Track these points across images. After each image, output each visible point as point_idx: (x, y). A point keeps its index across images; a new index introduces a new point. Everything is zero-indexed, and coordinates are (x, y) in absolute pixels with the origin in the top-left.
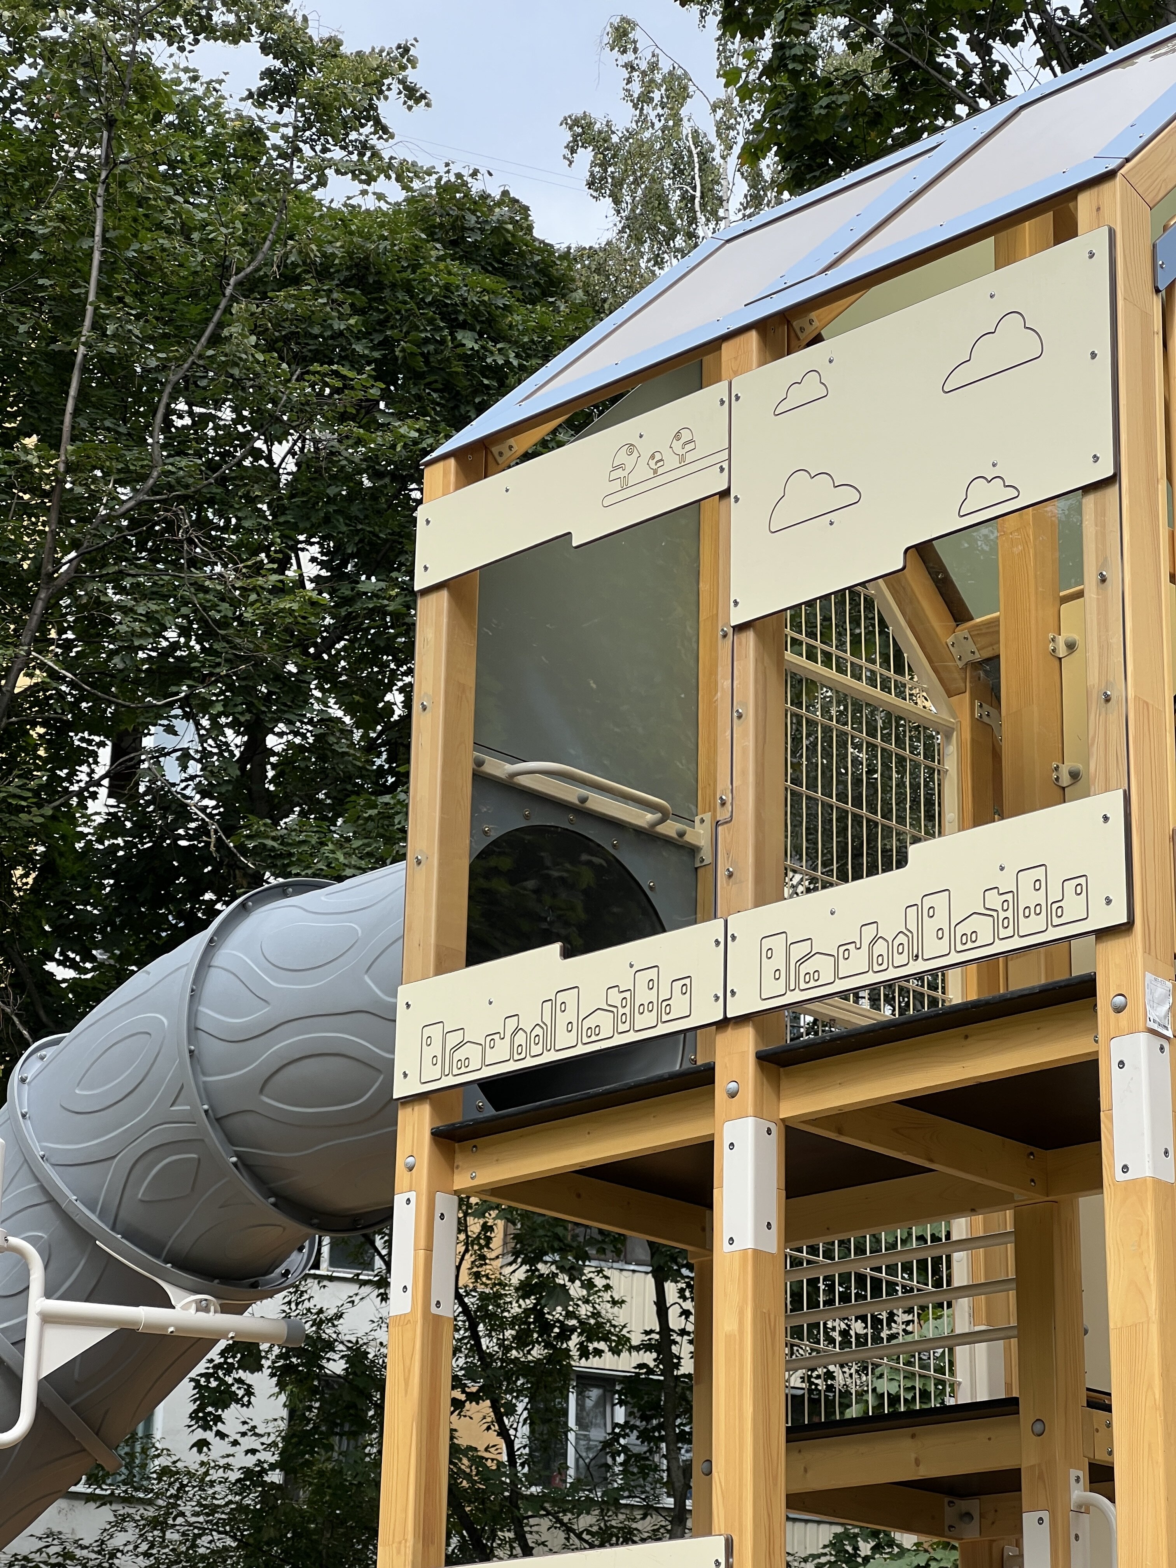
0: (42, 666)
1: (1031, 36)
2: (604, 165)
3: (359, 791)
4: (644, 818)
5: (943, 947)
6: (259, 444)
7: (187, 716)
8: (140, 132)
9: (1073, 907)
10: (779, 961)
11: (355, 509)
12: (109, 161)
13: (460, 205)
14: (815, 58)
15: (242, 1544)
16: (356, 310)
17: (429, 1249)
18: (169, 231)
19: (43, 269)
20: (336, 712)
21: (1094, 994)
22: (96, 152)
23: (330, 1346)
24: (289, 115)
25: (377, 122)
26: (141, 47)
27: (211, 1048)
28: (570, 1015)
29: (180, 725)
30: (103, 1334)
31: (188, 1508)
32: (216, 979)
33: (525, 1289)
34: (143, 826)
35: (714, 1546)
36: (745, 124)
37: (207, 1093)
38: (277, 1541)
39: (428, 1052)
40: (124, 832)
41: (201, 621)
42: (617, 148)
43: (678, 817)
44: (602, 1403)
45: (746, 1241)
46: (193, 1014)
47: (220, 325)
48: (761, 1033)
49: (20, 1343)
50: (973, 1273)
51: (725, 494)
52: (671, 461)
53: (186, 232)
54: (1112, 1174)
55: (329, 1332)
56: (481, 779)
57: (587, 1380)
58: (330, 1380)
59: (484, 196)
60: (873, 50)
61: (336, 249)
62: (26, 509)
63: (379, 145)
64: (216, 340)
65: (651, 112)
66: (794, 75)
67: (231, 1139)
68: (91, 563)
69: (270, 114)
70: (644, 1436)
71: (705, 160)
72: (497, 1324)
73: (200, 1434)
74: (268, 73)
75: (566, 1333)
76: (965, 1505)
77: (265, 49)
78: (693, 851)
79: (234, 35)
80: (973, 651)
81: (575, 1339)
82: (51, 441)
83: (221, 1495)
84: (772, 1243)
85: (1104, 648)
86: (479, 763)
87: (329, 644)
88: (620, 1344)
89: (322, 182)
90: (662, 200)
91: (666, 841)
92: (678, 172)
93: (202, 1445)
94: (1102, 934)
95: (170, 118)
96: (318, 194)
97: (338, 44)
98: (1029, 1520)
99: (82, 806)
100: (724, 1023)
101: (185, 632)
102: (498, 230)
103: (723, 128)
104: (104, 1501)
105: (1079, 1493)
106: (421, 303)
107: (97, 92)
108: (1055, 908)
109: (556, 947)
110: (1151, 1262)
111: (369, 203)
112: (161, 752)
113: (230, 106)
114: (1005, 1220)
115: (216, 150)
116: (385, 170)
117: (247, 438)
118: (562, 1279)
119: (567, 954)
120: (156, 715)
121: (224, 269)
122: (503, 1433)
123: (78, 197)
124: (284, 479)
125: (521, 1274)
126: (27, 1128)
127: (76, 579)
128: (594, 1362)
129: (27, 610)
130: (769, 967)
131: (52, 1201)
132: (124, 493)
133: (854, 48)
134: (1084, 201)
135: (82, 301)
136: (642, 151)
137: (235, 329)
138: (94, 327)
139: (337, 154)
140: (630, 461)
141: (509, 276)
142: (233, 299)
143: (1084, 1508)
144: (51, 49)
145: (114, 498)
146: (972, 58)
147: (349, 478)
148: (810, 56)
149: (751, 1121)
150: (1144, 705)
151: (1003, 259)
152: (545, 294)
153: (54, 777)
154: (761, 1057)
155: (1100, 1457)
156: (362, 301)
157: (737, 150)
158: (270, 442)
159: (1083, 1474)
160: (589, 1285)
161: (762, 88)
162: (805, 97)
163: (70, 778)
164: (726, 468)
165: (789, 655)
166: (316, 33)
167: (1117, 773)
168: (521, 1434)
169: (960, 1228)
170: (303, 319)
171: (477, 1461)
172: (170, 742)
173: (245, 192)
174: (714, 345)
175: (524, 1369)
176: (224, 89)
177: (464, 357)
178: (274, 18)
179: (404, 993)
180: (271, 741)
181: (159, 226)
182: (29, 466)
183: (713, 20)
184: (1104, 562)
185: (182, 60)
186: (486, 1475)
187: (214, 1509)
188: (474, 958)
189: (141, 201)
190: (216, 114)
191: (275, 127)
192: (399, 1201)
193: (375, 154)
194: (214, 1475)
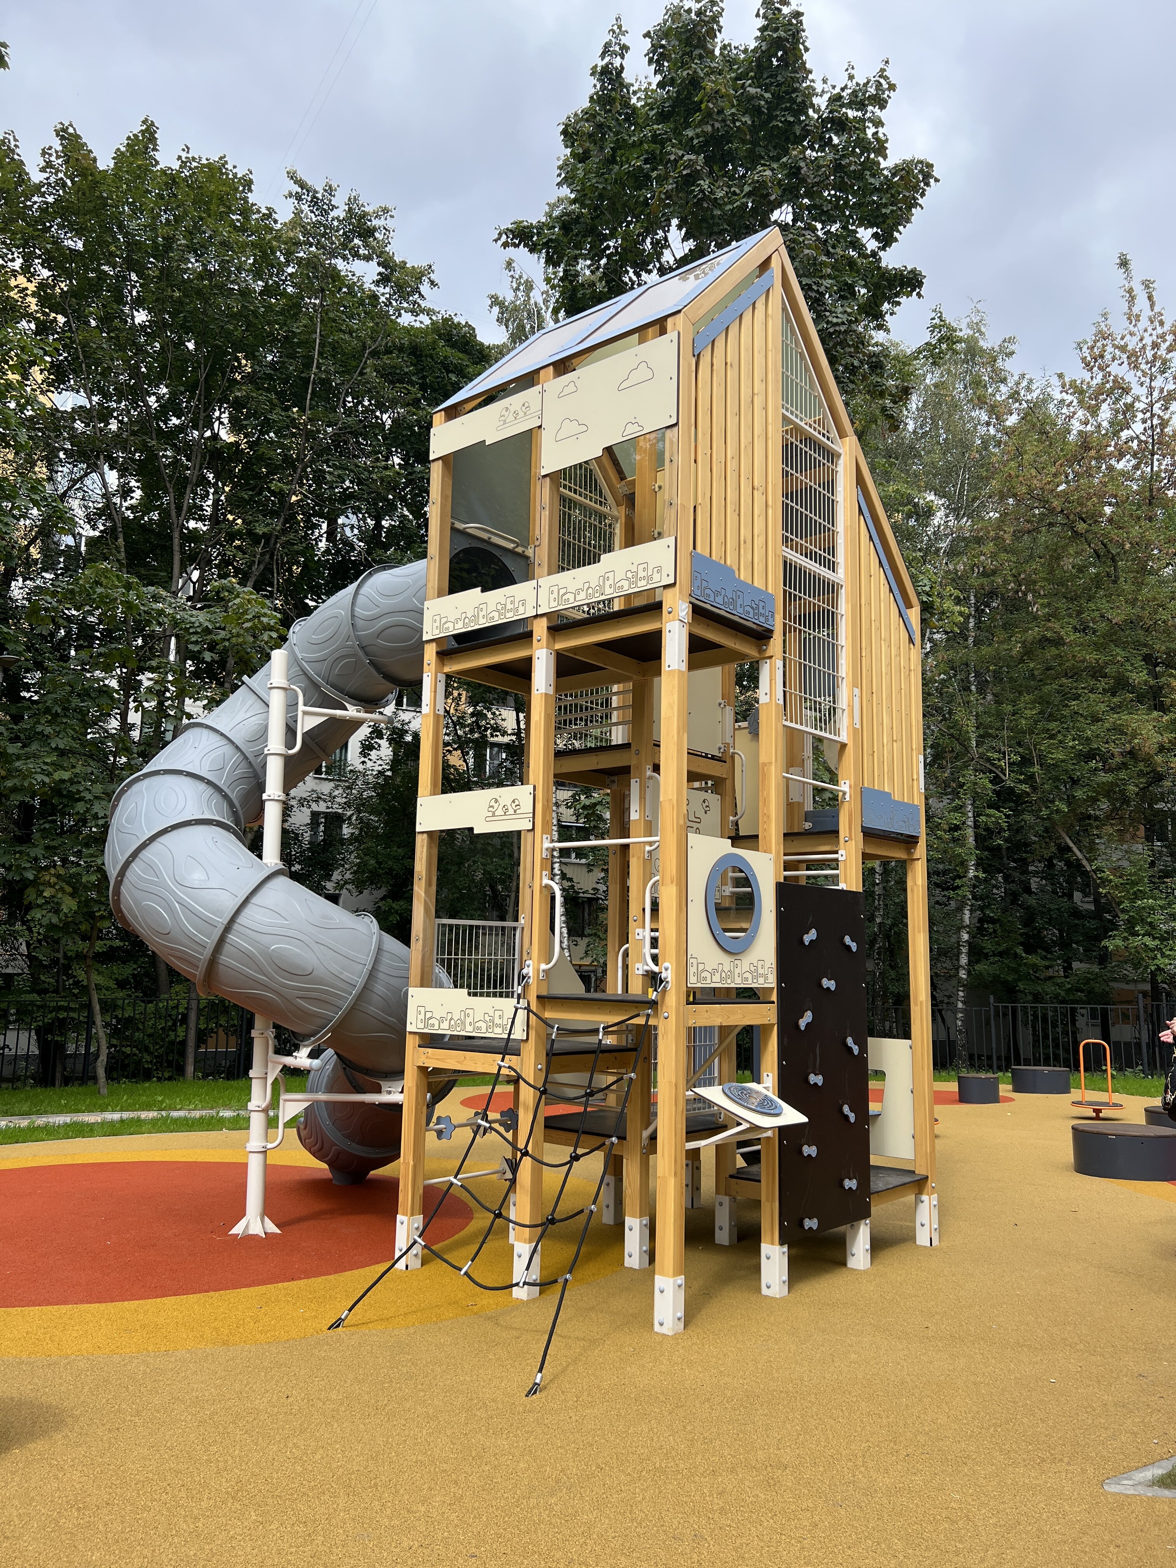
0: (301, 493)
1: (655, 271)
2: (502, 313)
3: (415, 542)
4: (511, 546)
5: (612, 591)
6: (378, 414)
7: (353, 513)
8: (333, 294)
9: (656, 577)
10: (555, 595)
11: (413, 439)
12: (321, 305)
13: (450, 326)
14: (578, 276)
15: (378, 794)
16: (412, 364)
17: (435, 692)
18: (344, 333)
19: (299, 345)
20: (406, 513)
21: (661, 607)
22: (317, 302)
23: (407, 732)
24: (387, 290)
25: (420, 294)
26: (333, 261)
27: (359, 623)
28: (484, 613)
29: (350, 515)
30: (326, 718)
31: (359, 783)
32: (361, 599)
33: (473, 715)
34: (338, 552)
35: (530, 788)
36: (553, 300)
37: (358, 638)
38: (390, 794)
39: (435, 625)
40: (332, 554)
41: (358, 478)
42: (507, 308)
43: (523, 546)
44: (498, 753)
45: (543, 690)
46: (353, 610)
47: (363, 368)
48: (549, 620)
49: (296, 721)
50: (618, 702)
51: (540, 427)
52: (521, 414)
53: (351, 333)
54: (665, 668)
55: (406, 727)
56: (454, 529)
57: (493, 745)
58: (407, 743)
59: (459, 323)
60: (599, 274)
61: (406, 341)
62: (294, 435)
63: (421, 302)
64: (362, 374)
65: (520, 294)
66: (571, 282)
67: (367, 654)
68: (318, 456)
69: (381, 290)
70: (512, 762)
71: (539, 313)
72: (463, 726)
73: (363, 759)
74: (380, 274)
75: (486, 729)
76: (613, 778)
77: (379, 264)
78: (527, 558)
79: (368, 258)
80: (626, 490)
81: (489, 731)
82: (302, 410)
83: (371, 779)
84: (551, 691)
85: (671, 485)
86: (453, 524)
87: (404, 489)
88: (504, 733)
89: (400, 315)
90: (524, 327)
91: (517, 554)
92: (529, 317)
93: (363, 762)
94: (666, 587)
95: (345, 290)
96: (399, 320)
97: (405, 263)
98: (633, 781)
99: (317, 544)
100: (536, 616)
101: (351, 482)
102: (464, 336)
103: (546, 301)
104: (330, 780)
105: (649, 773)
106: (436, 363)
107: (317, 278)
108: (649, 578)
109: (479, 589)
110: (676, 696)
111: (418, 325)
112: (344, 525)
113: (366, 286)
114: (630, 686)
115: (362, 303)
116: (423, 311)
117: (373, 411)
118: (485, 711)
119: (482, 591)
120: (343, 512)
121: (364, 347)
122: (465, 761)
123: (311, 318)
124: (387, 427)
125: (471, 710)
126: (296, 649)
127: (312, 461)
128: (495, 739)
129: (295, 472)
130: (552, 597)
131: (305, 674)
132: (329, 430)
133: (592, 272)
134: (669, 320)
135: (312, 358)
136: (516, 309)
137: (368, 370)
138: (317, 367)
139: (405, 305)
140: (506, 414)
141: (468, 354)
142: (368, 358)
143: (651, 778)
144: (300, 261)
145: (325, 431)
146: (634, 278)
147: (410, 428)
148: (577, 275)
149: (545, 650)
150: (683, 506)
151: (641, 341)
152: (481, 361)
153: (306, 533)
154: (549, 628)
155: (656, 761)
156: (415, 361)
157: (550, 310)
158: (382, 413)
159: (651, 767)
160: (494, 714)
161: (559, 286)
162: (575, 290)
163: (312, 534)
164: (541, 417)
165: (561, 489)
166: (398, 259)
167: (673, 531)
168: (471, 762)
169: (615, 688)
170: (393, 367)
171: (456, 769)
172: (347, 521)
173: (372, 319)
174: (537, 371)
175: (472, 741)
176: (364, 280)
177: (451, 383)
178: (382, 252)
179: (427, 604)
180: (384, 523)
181: (341, 330)
182: (294, 419)
183: (543, 261)
184: (672, 455)
185: (348, 267)
186: (459, 774)
187: (368, 783)
188: (452, 591)
189: (334, 321)
190: (361, 287)
191: (383, 294)
192: (425, 675)
193: (419, 305)
194: (369, 773)
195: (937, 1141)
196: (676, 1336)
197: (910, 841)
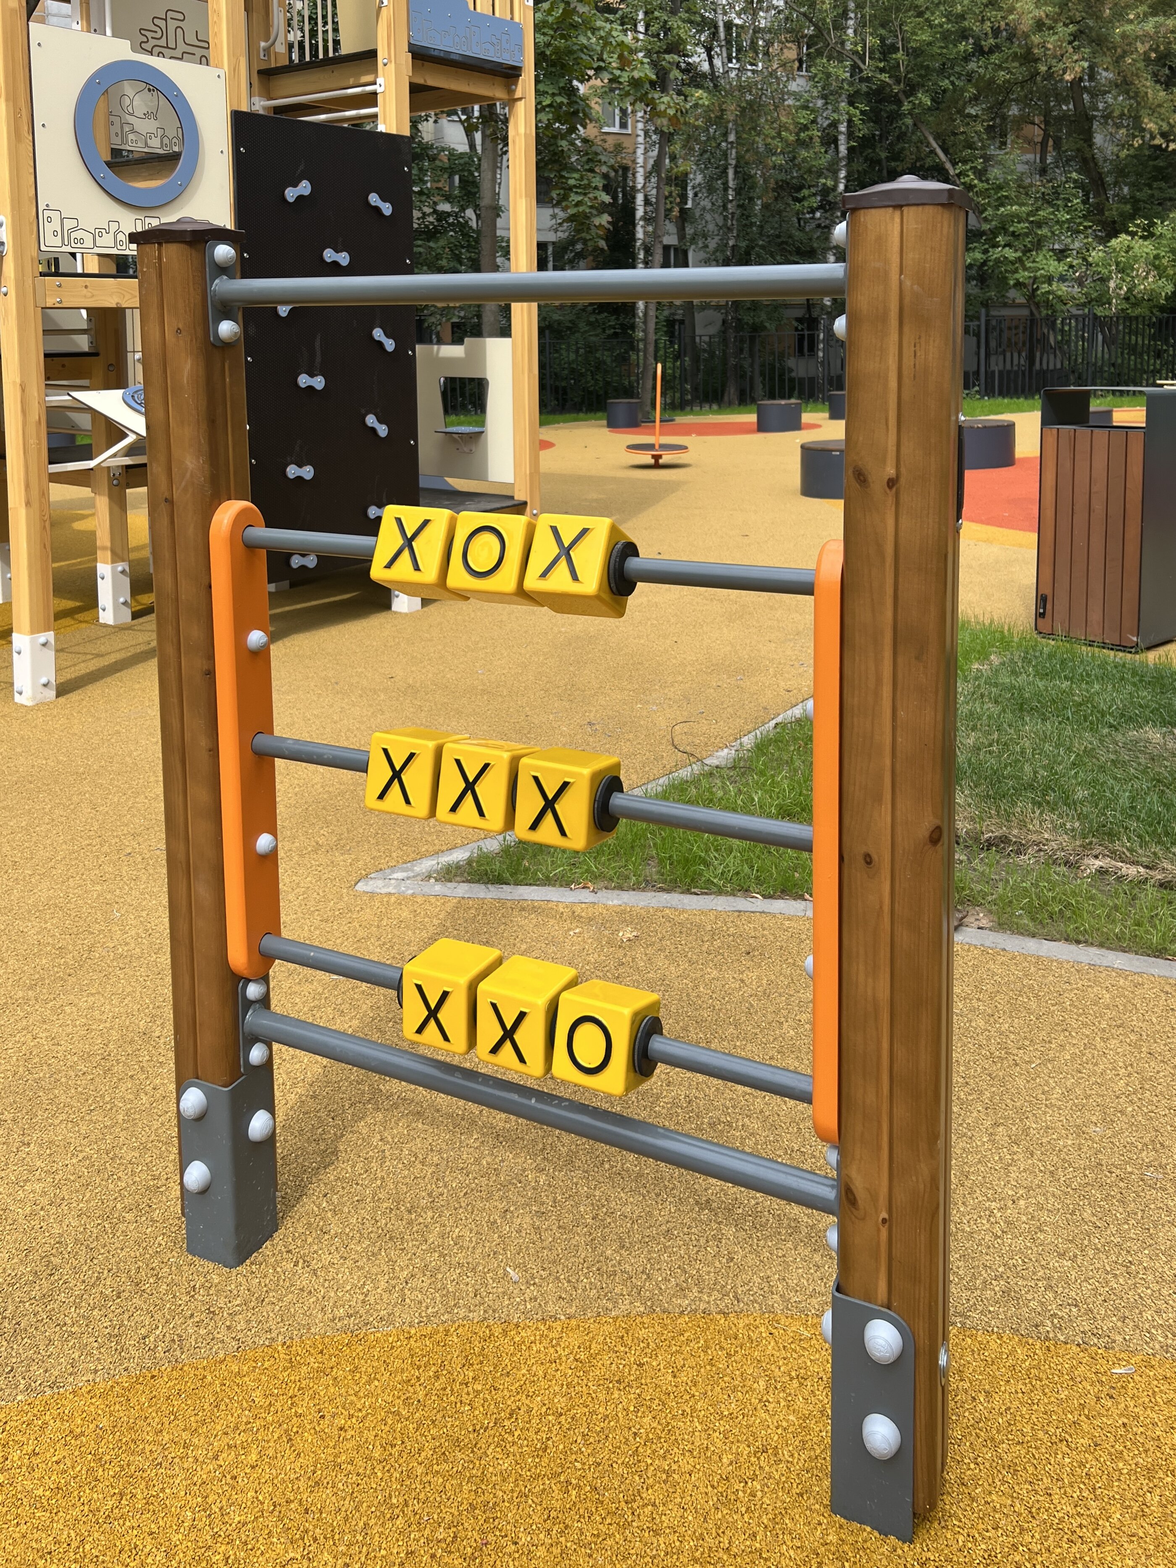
195: (542, 453)
196: (39, 706)
197: (511, 74)
